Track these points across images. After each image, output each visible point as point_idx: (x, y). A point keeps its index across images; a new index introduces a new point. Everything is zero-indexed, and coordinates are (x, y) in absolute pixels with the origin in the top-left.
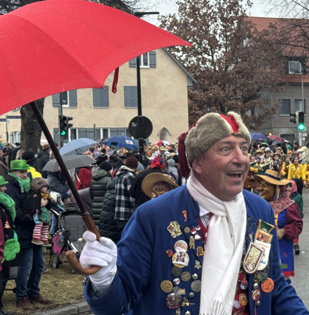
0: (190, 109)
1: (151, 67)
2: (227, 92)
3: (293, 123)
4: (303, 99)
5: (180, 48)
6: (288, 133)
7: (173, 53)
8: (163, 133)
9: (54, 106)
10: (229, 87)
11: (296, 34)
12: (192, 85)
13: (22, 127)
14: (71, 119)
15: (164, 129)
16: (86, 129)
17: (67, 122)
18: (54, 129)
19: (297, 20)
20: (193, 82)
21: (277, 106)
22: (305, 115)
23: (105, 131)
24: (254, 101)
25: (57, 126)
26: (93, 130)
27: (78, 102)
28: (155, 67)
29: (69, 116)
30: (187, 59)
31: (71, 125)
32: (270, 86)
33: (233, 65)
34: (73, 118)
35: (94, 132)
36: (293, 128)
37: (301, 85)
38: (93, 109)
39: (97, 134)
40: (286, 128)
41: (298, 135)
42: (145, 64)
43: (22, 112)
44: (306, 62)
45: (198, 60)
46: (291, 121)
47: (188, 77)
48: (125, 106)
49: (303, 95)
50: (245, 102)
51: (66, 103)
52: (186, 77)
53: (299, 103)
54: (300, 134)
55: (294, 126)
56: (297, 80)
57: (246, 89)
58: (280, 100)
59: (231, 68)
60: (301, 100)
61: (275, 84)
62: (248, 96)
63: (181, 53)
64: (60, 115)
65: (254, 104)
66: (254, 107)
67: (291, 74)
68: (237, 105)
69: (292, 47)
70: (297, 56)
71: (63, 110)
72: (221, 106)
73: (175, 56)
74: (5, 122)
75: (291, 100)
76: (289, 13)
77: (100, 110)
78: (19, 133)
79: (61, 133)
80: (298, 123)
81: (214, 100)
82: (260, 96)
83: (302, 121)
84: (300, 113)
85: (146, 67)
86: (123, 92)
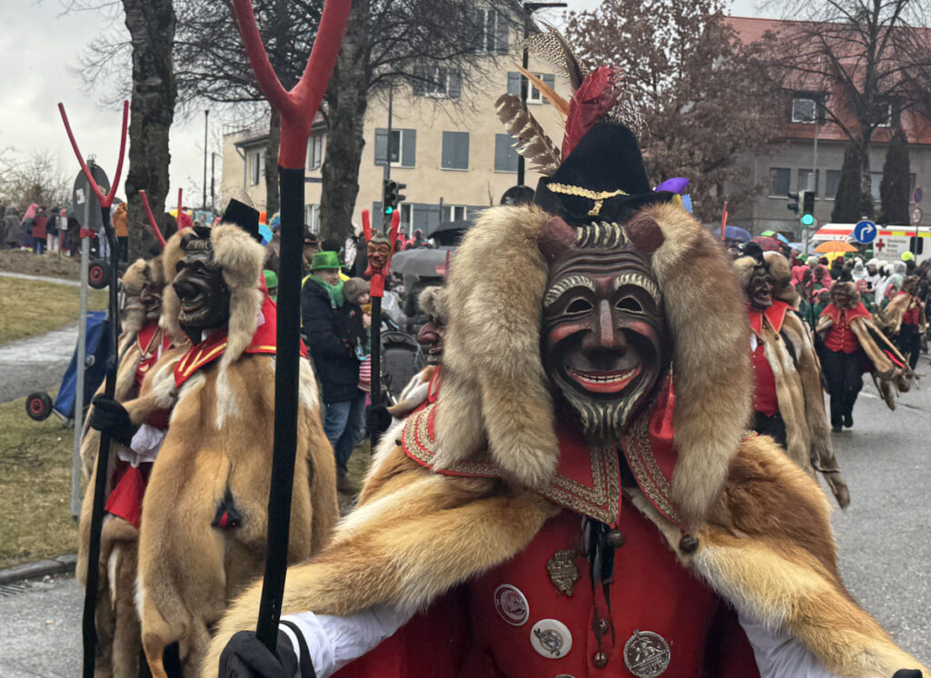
1: (545, 102)
3: (792, 212)
6: (782, 230)
9: (376, 164)
10: (681, 143)
11: (811, 50)
13: (322, 197)
14: (403, 187)
16: (428, 205)
17: (397, 192)
18: (375, 203)
19: (815, 23)
21: (766, 180)
22: (816, 199)
24: (725, 170)
25: (380, 198)
26: (438, 208)
27: (418, 158)
29: (402, 182)
31: (403, 198)
32: (755, 144)
33: (691, 104)
34: (407, 187)
35: (440, 211)
36: (792, 220)
37: (813, 144)
38: (440, 172)
39: (445, 214)
40: (778, 220)
41: (801, 234)
42: (536, 96)
43: (324, 171)
44: (825, 102)
46: (789, 207)
48: (495, 169)
49: (815, 161)
50: (707, 171)
51: (397, 160)
53: (807, 176)
54: (804, 232)
55: (793, 218)
56: (805, 135)
57: (710, 147)
58: (772, 169)
59: (685, 109)
60: (811, 171)
61: (766, 141)
62: (713, 160)
64: (386, 178)
65: (724, 174)
66: (722, 181)
67: (796, 123)
69: (802, 72)
70: (810, 89)
71: (392, 172)
75: (792, 171)
76: (799, 11)
77: (452, 174)
78: (317, 207)
79: (385, 210)
80: (801, 212)
82: (734, 162)
83: (809, 208)
84: (807, 195)
85: (536, 101)
86: (494, 145)
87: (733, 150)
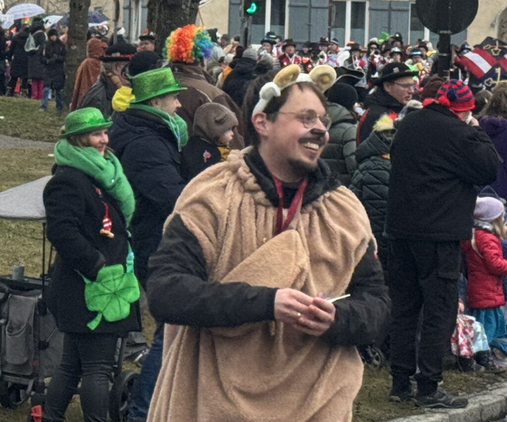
23: (358, 7)
35: (330, 9)
39: (337, 14)
78: (146, 3)
79: (246, 7)
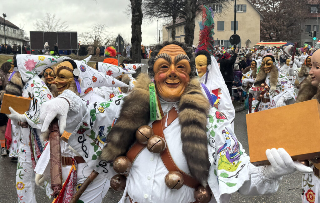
0: (261, 30)
1: (244, 12)
2: (279, 22)
3: (310, 37)
4: (317, 25)
5: (258, 2)
6: (308, 41)
7: (254, 5)
8: (248, 42)
10: (281, 20)
12: (262, 20)
15: (248, 40)
20: (263, 18)
21: (303, 28)
22: (317, 33)
23: (222, 41)
24: (293, 26)
28: (245, 12)
30: (261, 8)
32: (301, 20)
36: (310, 39)
37: (317, 18)
38: (217, 32)
40: (307, 39)
42: (241, 10)
45: (266, 8)
46: (309, 36)
47: (261, 16)
48: (231, 30)
49: (317, 23)
50: (288, 27)
52: (260, 16)
53: (314, 27)
54: (314, 42)
56: (314, 16)
57: (289, 21)
58: (305, 26)
59: (282, 11)
61: (304, 18)
62: (289, 24)
63: (258, 5)
65: (293, 28)
66: (292, 29)
67: (312, 13)
68: (284, 28)
70: (315, 4)
72: (276, 29)
73: (255, 6)
74: (179, 38)
75: (311, 26)
77: (220, 32)
80: (313, 37)
81: (272, 26)
82: (295, 24)
83: (315, 36)
84: (314, 32)
85: (242, 12)
86: (231, 24)
87: (295, 21)
